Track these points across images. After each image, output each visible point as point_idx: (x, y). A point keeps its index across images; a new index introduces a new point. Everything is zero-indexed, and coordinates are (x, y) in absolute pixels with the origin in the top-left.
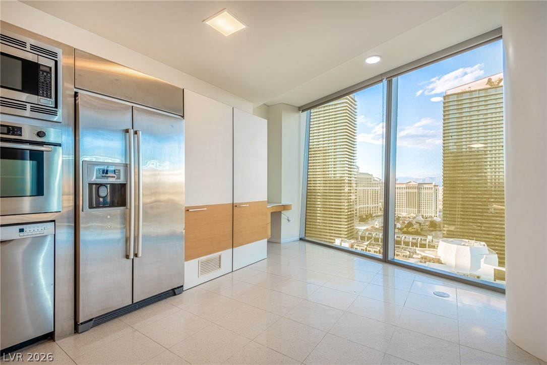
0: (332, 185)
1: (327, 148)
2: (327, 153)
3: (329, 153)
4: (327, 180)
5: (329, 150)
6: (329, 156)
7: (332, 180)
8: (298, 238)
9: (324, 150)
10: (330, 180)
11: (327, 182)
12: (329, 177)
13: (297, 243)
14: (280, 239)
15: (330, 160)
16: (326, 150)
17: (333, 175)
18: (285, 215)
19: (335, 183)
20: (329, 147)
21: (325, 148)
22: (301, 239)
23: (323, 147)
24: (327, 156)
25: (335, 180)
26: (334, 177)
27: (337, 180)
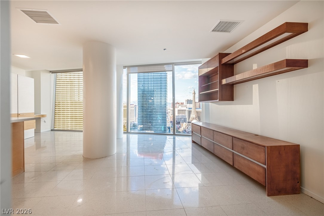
0: (77, 105)
1: (73, 80)
2: (73, 84)
3: (74, 84)
4: (73, 102)
5: (74, 82)
6: (74, 86)
7: (77, 102)
8: (50, 130)
9: (70, 82)
10: (75, 102)
11: (73, 103)
12: (74, 100)
13: (50, 132)
14: (40, 131)
15: (75, 89)
16: (72, 82)
17: (77, 99)
18: (42, 120)
19: (79, 104)
20: (74, 80)
21: (71, 81)
22: (52, 130)
23: (70, 80)
24: (73, 86)
25: (79, 102)
26: (78, 100)
27: (81, 102)
